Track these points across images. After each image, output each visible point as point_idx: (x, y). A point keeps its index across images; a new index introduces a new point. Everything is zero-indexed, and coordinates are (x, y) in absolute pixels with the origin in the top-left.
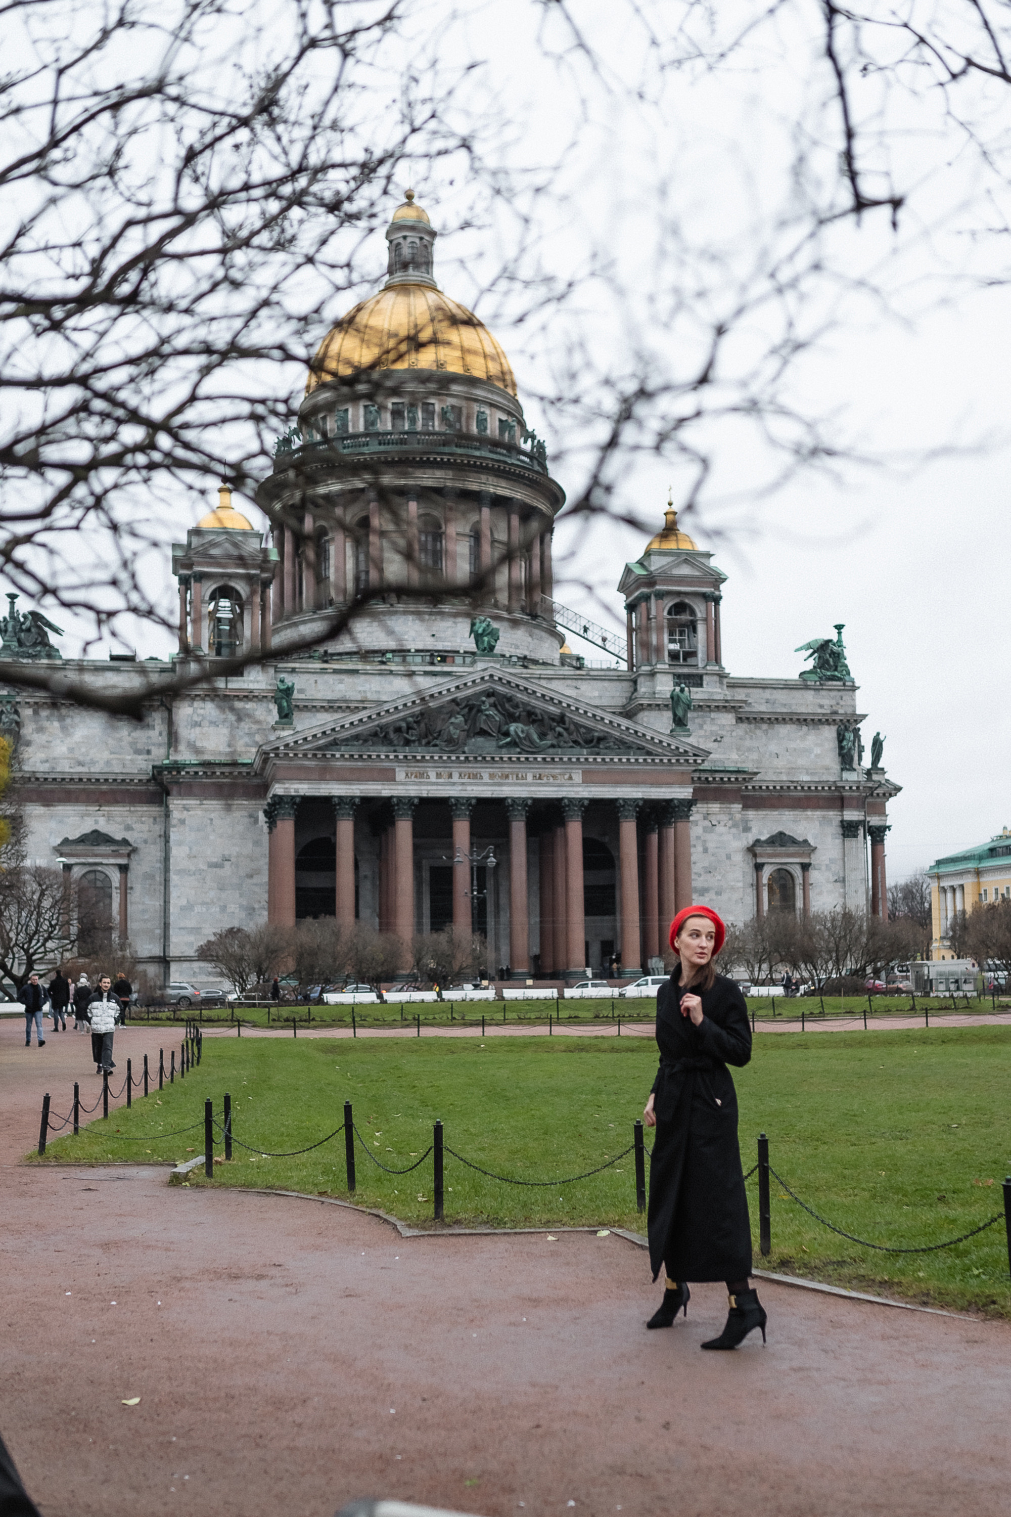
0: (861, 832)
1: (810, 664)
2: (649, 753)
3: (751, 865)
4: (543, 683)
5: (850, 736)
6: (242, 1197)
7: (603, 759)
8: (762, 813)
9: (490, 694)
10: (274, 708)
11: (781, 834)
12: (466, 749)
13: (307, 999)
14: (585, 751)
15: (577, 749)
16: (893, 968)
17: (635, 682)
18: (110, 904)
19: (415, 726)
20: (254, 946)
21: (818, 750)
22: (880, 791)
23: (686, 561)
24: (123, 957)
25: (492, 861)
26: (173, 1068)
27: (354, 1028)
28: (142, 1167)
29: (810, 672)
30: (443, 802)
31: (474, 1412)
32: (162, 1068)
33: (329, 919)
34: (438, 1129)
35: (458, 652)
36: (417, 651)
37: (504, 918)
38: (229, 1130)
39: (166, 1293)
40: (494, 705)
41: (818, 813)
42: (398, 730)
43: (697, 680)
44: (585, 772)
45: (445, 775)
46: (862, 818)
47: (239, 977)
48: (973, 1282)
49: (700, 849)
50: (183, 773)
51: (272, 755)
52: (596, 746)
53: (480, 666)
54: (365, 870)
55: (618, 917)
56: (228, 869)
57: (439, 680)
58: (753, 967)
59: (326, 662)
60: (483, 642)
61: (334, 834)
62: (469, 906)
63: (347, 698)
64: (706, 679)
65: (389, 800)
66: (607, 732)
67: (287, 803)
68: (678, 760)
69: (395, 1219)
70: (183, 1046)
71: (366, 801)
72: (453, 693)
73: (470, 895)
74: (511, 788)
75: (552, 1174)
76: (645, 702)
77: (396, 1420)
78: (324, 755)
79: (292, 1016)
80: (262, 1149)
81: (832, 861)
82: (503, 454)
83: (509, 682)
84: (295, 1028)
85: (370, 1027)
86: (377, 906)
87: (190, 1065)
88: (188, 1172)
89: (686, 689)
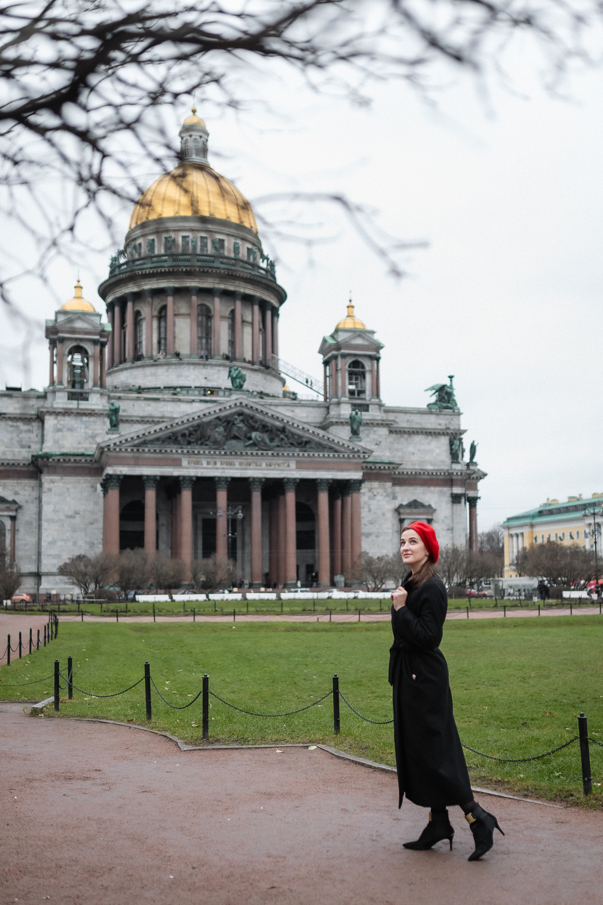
0: (463, 500)
1: (434, 399)
2: (336, 451)
3: (397, 519)
4: (272, 408)
5: (457, 442)
6: (78, 724)
7: (309, 455)
8: (404, 488)
9: (240, 414)
10: (107, 421)
11: (415, 501)
12: (225, 447)
13: (126, 600)
14: (297, 450)
15: (293, 448)
16: (481, 582)
17: (328, 408)
18: (5, 541)
19: (194, 433)
20: (94, 566)
21: (437, 451)
22: (474, 476)
23: (359, 336)
24: (12, 572)
25: (240, 515)
26: (39, 640)
27: (154, 616)
28: (14, 704)
29: (434, 404)
30: (211, 480)
32: (31, 640)
33: (139, 550)
34: (206, 681)
35: (220, 388)
36: (196, 387)
37: (247, 550)
38: (71, 681)
39: (21, 791)
40: (242, 421)
41: (437, 489)
42: (184, 435)
43: (365, 408)
44: (298, 463)
45: (212, 463)
46: (463, 492)
47: (82, 583)
48: (557, 781)
49: (366, 509)
50: (51, 460)
51: (106, 449)
52: (304, 446)
53: (234, 397)
54: (163, 520)
55: (316, 550)
56: (78, 519)
57: (209, 405)
58: (398, 581)
59: (140, 393)
60: (236, 382)
61: (144, 498)
62: (226, 542)
63: (153, 415)
64: (371, 407)
65: (178, 477)
66: (311, 439)
67: (114, 479)
68: (353, 456)
69: (177, 738)
70: (45, 627)
71: (164, 478)
72: (217, 413)
73: (226, 536)
74: (252, 471)
75: (278, 709)
76: (334, 420)
77: (174, 883)
78: (138, 450)
79: (116, 609)
80: (92, 692)
81: (446, 518)
82: (249, 269)
83: (252, 407)
84: (117, 616)
85: (164, 616)
86: (170, 542)
87: (50, 639)
88: (43, 708)
89: (359, 413)
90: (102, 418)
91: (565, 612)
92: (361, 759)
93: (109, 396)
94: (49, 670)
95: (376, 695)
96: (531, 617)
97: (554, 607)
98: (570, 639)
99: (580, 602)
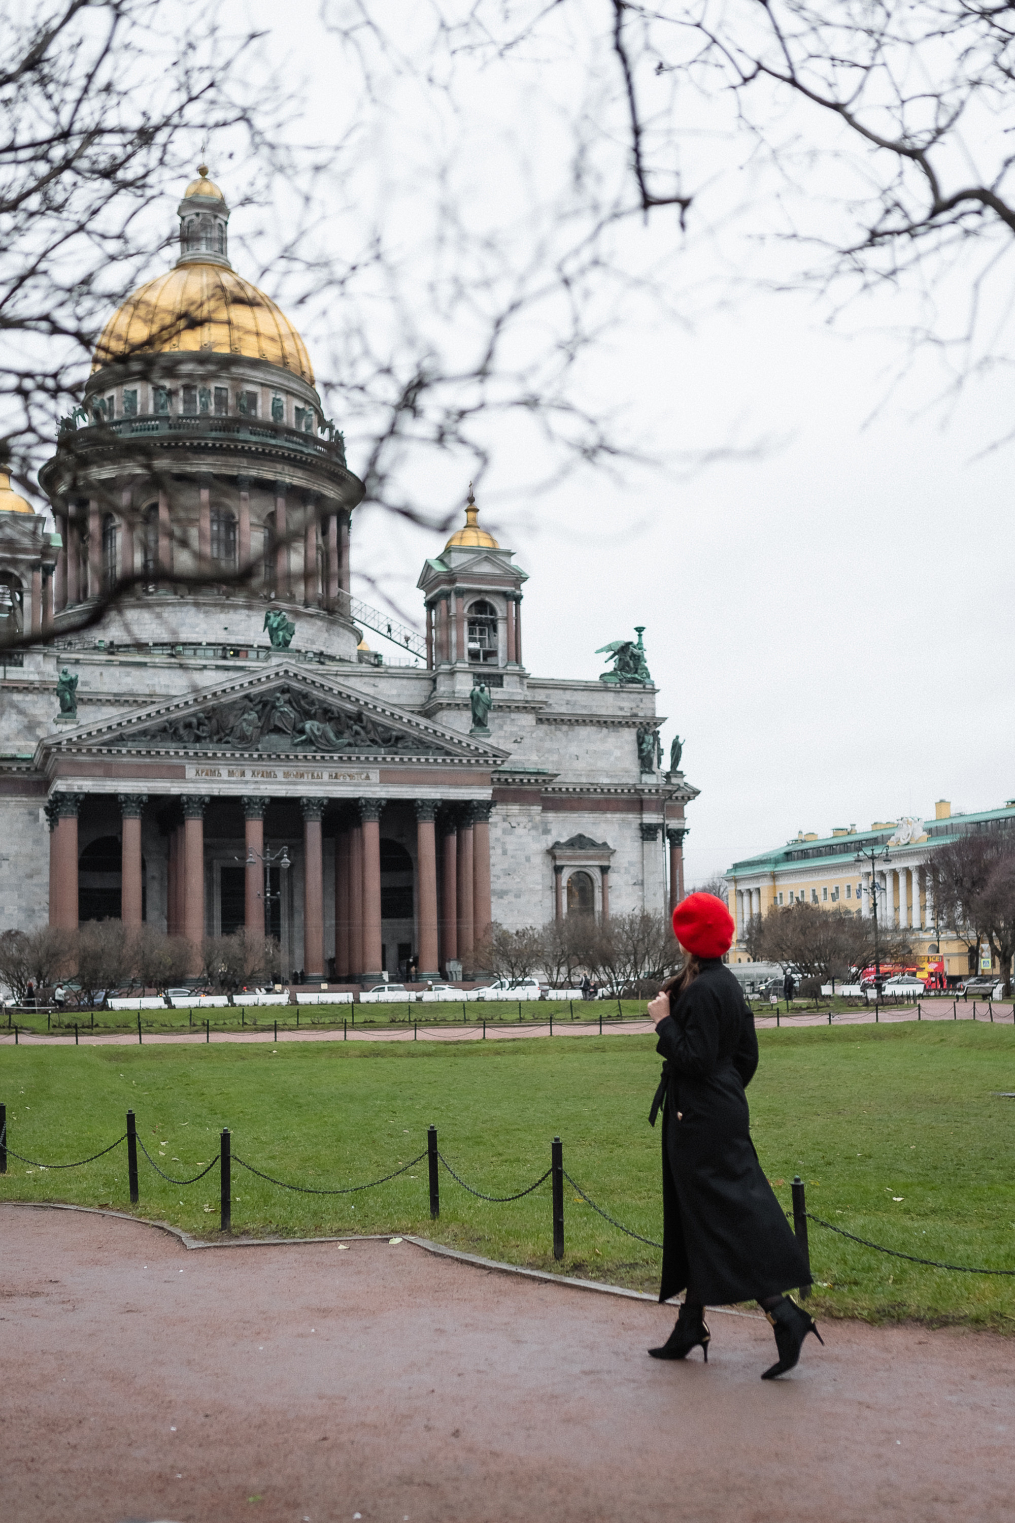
0: (660, 835)
1: (611, 666)
2: (448, 753)
3: (551, 867)
4: (340, 680)
5: (649, 739)
6: (18, 1212)
7: (401, 759)
8: (562, 815)
9: (285, 690)
10: (57, 702)
11: (581, 836)
12: (260, 746)
13: (92, 1006)
14: (383, 751)
15: (375, 748)
17: (434, 681)
19: (206, 722)
20: (34, 949)
21: (618, 753)
22: (679, 794)
23: (486, 559)
25: (286, 862)
27: (140, 1034)
29: (610, 674)
30: (235, 801)
31: (259, 1427)
33: (114, 921)
34: (225, 1138)
35: (251, 646)
36: (208, 644)
37: (298, 920)
38: (4, 1143)
40: (289, 702)
41: (618, 816)
42: (188, 726)
43: (497, 680)
44: (382, 772)
45: (238, 774)
46: (661, 821)
47: (17, 982)
49: (499, 851)
51: (54, 750)
52: (394, 746)
53: (274, 661)
54: (153, 870)
55: (416, 919)
56: (5, 869)
57: (232, 674)
58: (551, 971)
59: (112, 653)
60: (278, 636)
61: (121, 833)
62: (262, 907)
63: (135, 692)
64: (506, 679)
65: (179, 797)
66: (406, 732)
67: (69, 800)
68: (477, 761)
69: (180, 1230)
71: (154, 799)
72: (246, 689)
73: (263, 897)
74: (306, 788)
75: (344, 1182)
76: (444, 701)
77: (177, 1437)
78: (110, 751)
79: (74, 1022)
80: (39, 1161)
81: (631, 864)
82: (299, 444)
83: (305, 679)
84: (77, 1035)
85: (157, 1033)
86: (166, 908)
89: (486, 689)
90: (46, 697)
91: (819, 1021)
92: (470, 1255)
93: (58, 657)
95: (504, 1158)
96: (764, 1029)
97: (804, 1012)
98: (824, 1064)
99: (849, 1002)
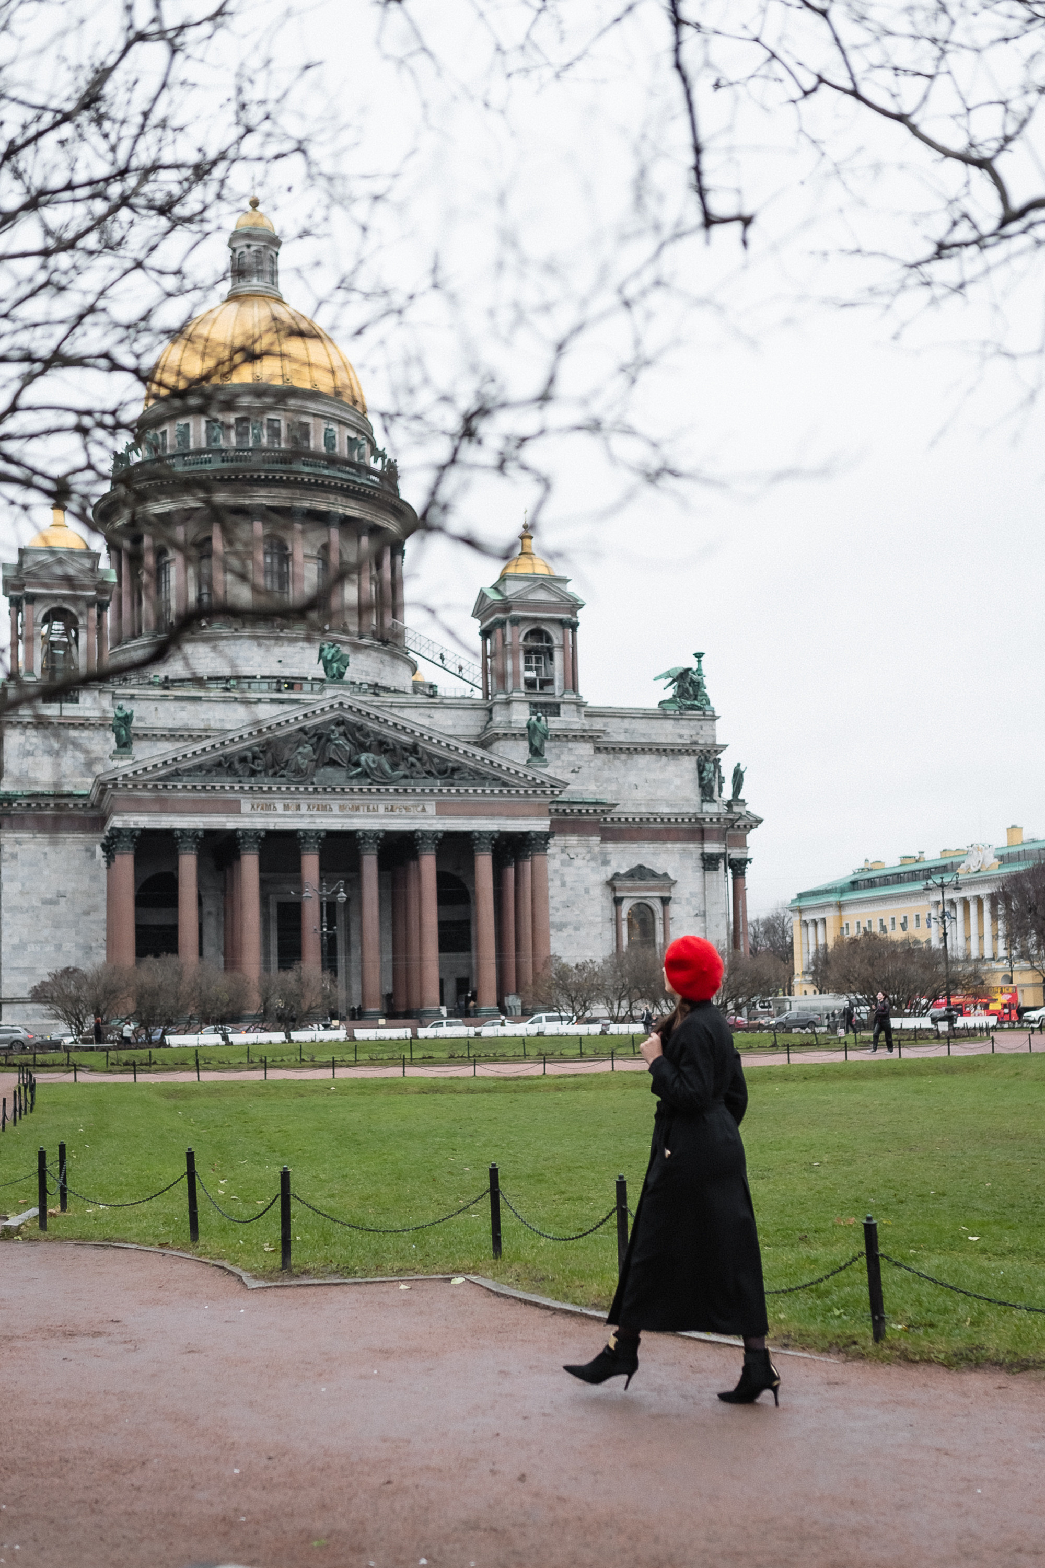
0: (722, 865)
1: (670, 693)
2: (505, 784)
3: (611, 899)
4: (395, 711)
5: (710, 766)
6: (79, 1251)
7: (458, 791)
8: (621, 846)
9: (340, 722)
10: (112, 737)
11: (641, 867)
12: (315, 780)
13: (149, 1043)
14: (439, 782)
15: (431, 780)
16: (754, 1004)
17: (490, 711)
19: (261, 755)
20: (92, 986)
21: (677, 781)
22: (741, 823)
23: (542, 586)
25: (342, 896)
26: (4, 1116)
27: (198, 1071)
29: (669, 701)
30: (290, 835)
31: (322, 1469)
33: (171, 958)
34: (285, 1177)
35: (306, 679)
36: (263, 677)
37: (355, 955)
38: (65, 1181)
40: (344, 734)
41: (678, 846)
42: (243, 760)
43: (554, 709)
44: (438, 804)
45: (293, 807)
46: (723, 851)
47: (75, 1020)
48: (835, 1323)
49: (558, 883)
50: (15, 805)
51: (110, 786)
52: (450, 777)
53: (329, 693)
54: (209, 906)
55: (474, 953)
56: (63, 906)
57: (286, 707)
58: (612, 1004)
59: (167, 688)
60: (332, 668)
61: (177, 868)
62: (319, 941)
63: (190, 726)
64: (563, 708)
65: (235, 831)
66: (462, 763)
67: (126, 836)
68: (534, 792)
69: (240, 1270)
70: (15, 1092)
71: (210, 834)
72: (301, 721)
73: (320, 932)
74: (362, 821)
75: (404, 1221)
76: (501, 731)
77: (240, 1480)
78: (165, 786)
79: (132, 1060)
80: (99, 1199)
81: (692, 894)
82: (352, 474)
83: (359, 711)
84: (135, 1072)
85: (214, 1070)
86: (222, 943)
87: (23, 1112)
88: (20, 1226)
89: (543, 718)
90: (102, 733)
92: (534, 1296)
93: (114, 693)
94: (25, 1164)
95: (567, 1196)
96: (832, 1063)
98: (895, 1099)
99: (917, 1036)
